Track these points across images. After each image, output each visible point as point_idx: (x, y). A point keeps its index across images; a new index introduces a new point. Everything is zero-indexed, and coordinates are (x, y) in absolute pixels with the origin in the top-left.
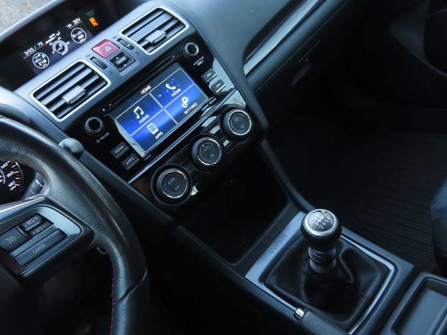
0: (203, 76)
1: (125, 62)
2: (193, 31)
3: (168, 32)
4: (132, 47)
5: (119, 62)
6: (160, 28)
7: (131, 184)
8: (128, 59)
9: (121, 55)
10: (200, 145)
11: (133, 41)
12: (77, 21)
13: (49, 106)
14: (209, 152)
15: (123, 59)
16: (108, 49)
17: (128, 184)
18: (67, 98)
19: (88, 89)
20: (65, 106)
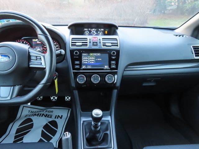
0: (111, 62)
1: (96, 45)
2: (119, 49)
3: (112, 45)
4: (100, 43)
5: (94, 44)
6: (112, 43)
7: (73, 72)
8: (97, 45)
9: (96, 43)
10: (95, 76)
11: (102, 41)
12: (102, 30)
13: (72, 43)
14: (96, 79)
15: (96, 44)
16: (95, 40)
17: (72, 71)
18: (77, 44)
19: (83, 45)
20: (75, 45)
